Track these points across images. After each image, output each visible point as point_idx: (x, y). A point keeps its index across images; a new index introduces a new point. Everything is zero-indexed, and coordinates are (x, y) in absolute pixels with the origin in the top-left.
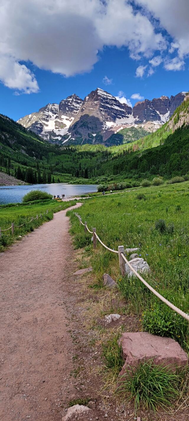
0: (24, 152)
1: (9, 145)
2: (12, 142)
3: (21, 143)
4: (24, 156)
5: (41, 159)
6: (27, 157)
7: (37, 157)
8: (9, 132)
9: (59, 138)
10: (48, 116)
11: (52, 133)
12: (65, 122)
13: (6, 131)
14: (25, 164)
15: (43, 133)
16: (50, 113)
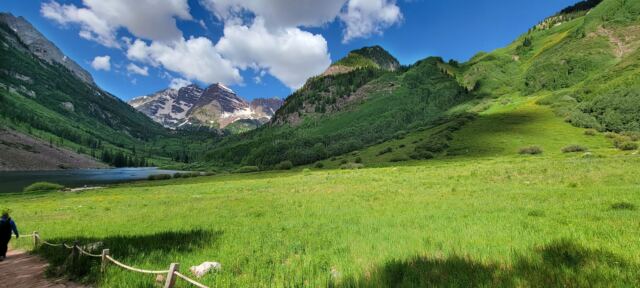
0: (127, 133)
1: (110, 125)
2: (114, 122)
3: (126, 124)
4: (127, 136)
5: (147, 141)
6: (130, 138)
7: (142, 138)
8: (112, 112)
9: (175, 122)
10: (165, 100)
11: (168, 116)
12: (182, 107)
13: (108, 110)
14: (122, 146)
15: (157, 115)
16: (168, 97)
